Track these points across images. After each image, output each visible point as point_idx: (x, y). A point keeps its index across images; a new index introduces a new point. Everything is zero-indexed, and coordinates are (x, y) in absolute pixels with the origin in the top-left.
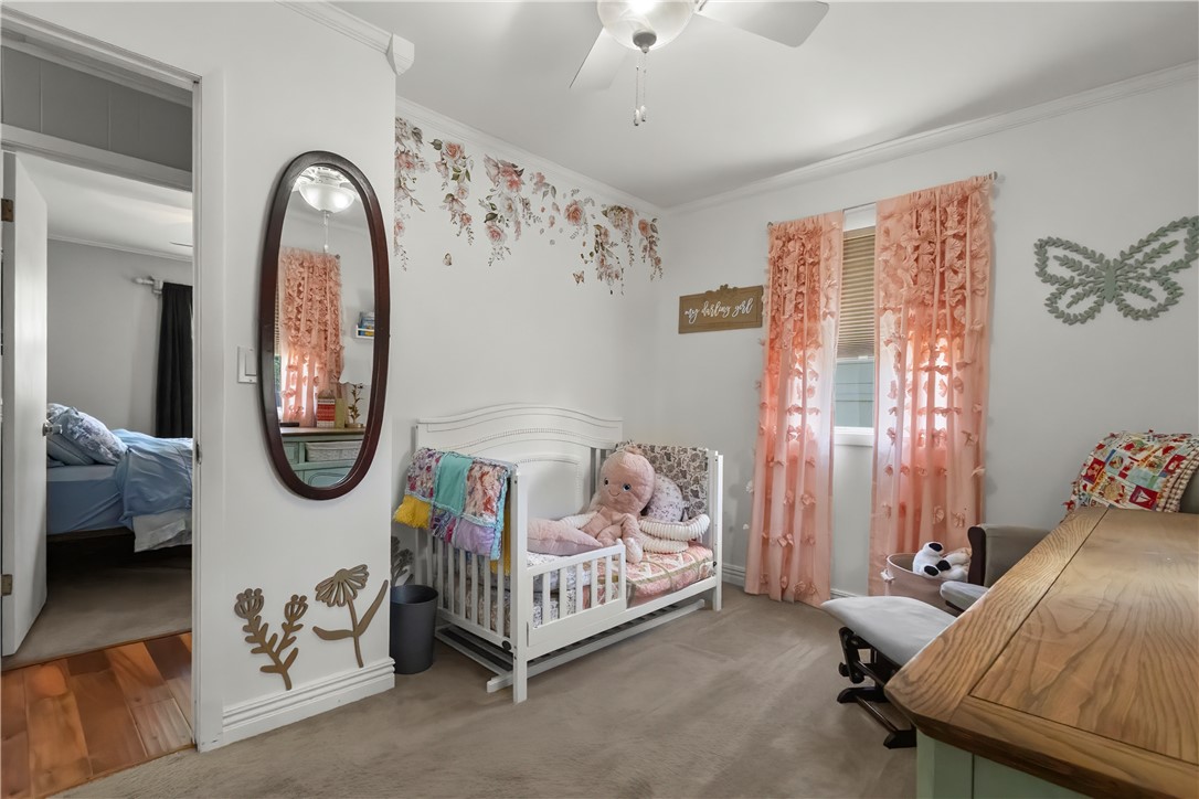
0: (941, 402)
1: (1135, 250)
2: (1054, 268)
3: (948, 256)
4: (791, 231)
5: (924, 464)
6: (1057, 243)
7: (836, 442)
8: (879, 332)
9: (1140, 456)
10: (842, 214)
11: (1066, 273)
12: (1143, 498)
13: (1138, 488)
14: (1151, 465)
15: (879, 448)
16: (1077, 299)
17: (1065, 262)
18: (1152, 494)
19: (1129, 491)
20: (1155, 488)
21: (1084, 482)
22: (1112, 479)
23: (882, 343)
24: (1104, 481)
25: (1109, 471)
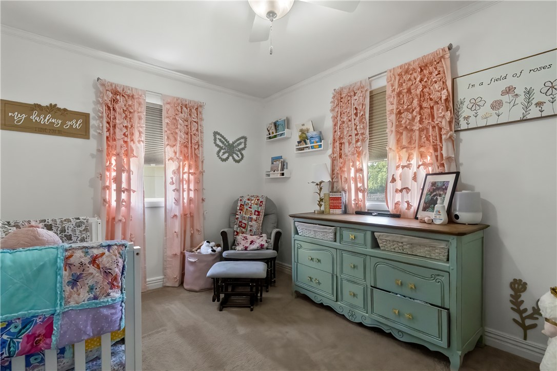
0: (192, 187)
1: (235, 142)
2: (218, 142)
3: (193, 129)
4: (120, 90)
5: (188, 212)
6: (219, 134)
7: (146, 206)
8: (165, 155)
9: (253, 202)
10: (144, 92)
11: (221, 144)
12: (257, 213)
13: (255, 211)
14: (256, 204)
15: (167, 207)
16: (224, 153)
17: (220, 140)
18: (258, 212)
19: (253, 212)
20: (259, 210)
21: (239, 211)
22: (247, 209)
23: (167, 160)
24: (245, 210)
25: (246, 207)
